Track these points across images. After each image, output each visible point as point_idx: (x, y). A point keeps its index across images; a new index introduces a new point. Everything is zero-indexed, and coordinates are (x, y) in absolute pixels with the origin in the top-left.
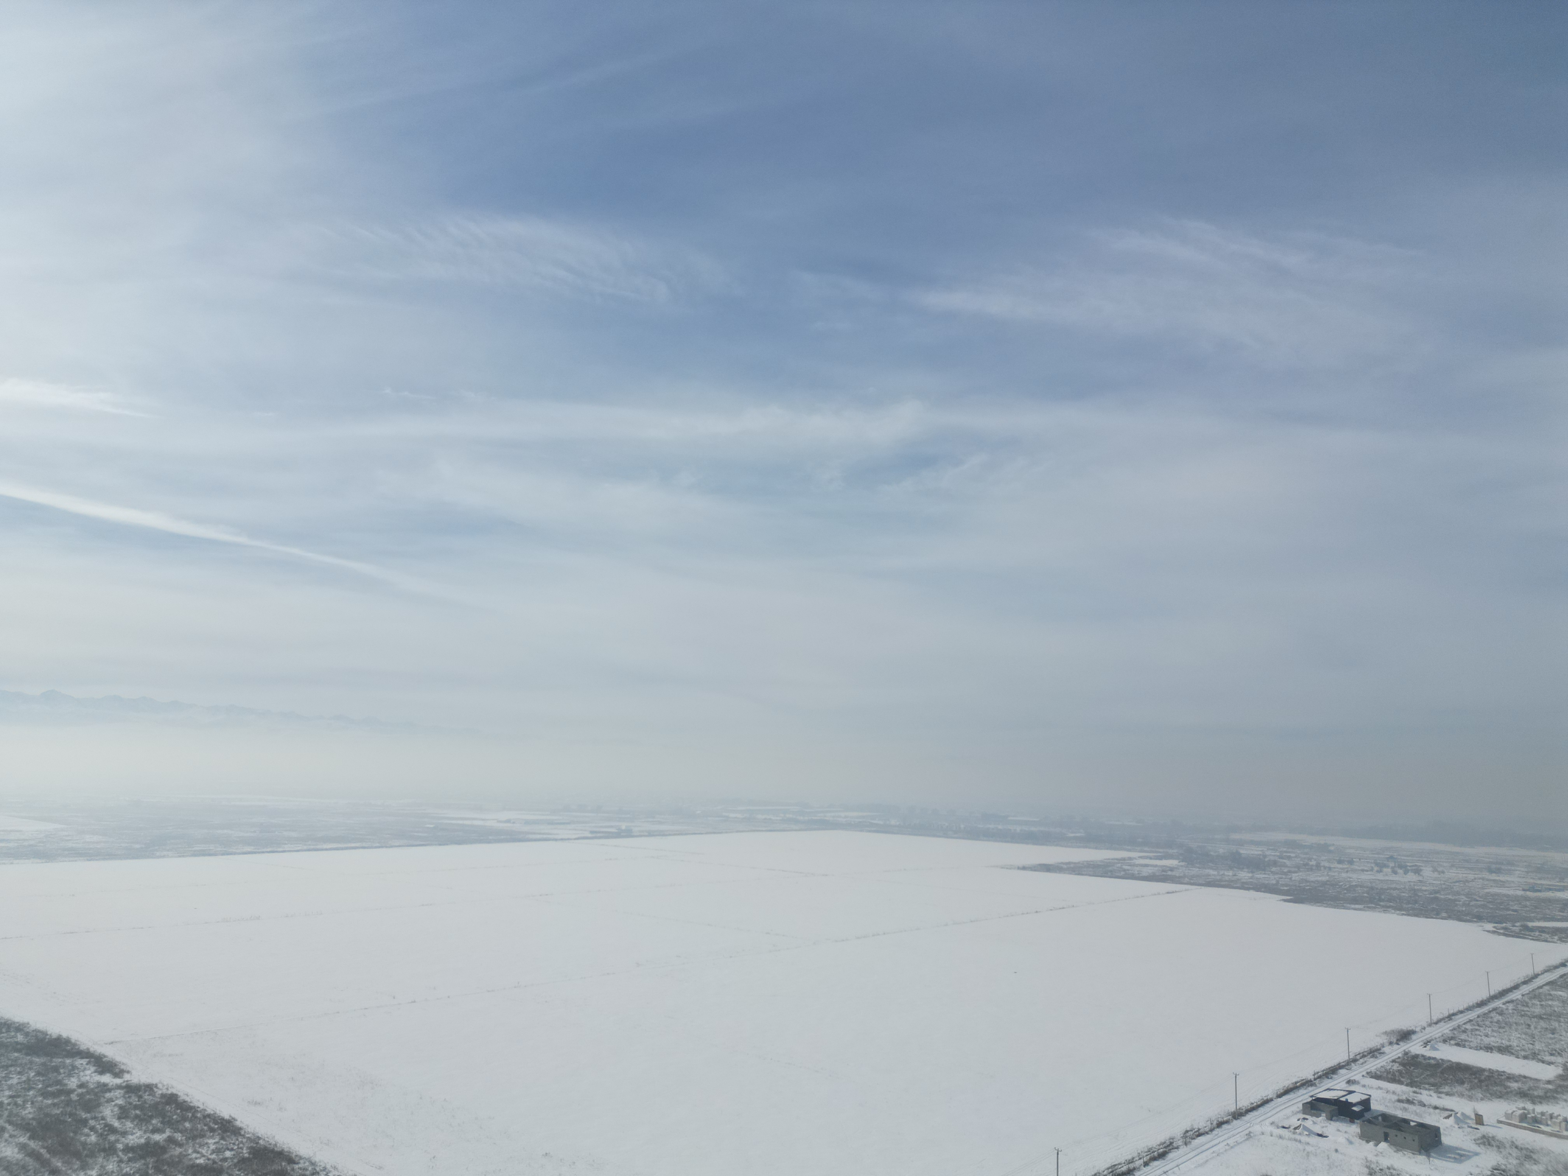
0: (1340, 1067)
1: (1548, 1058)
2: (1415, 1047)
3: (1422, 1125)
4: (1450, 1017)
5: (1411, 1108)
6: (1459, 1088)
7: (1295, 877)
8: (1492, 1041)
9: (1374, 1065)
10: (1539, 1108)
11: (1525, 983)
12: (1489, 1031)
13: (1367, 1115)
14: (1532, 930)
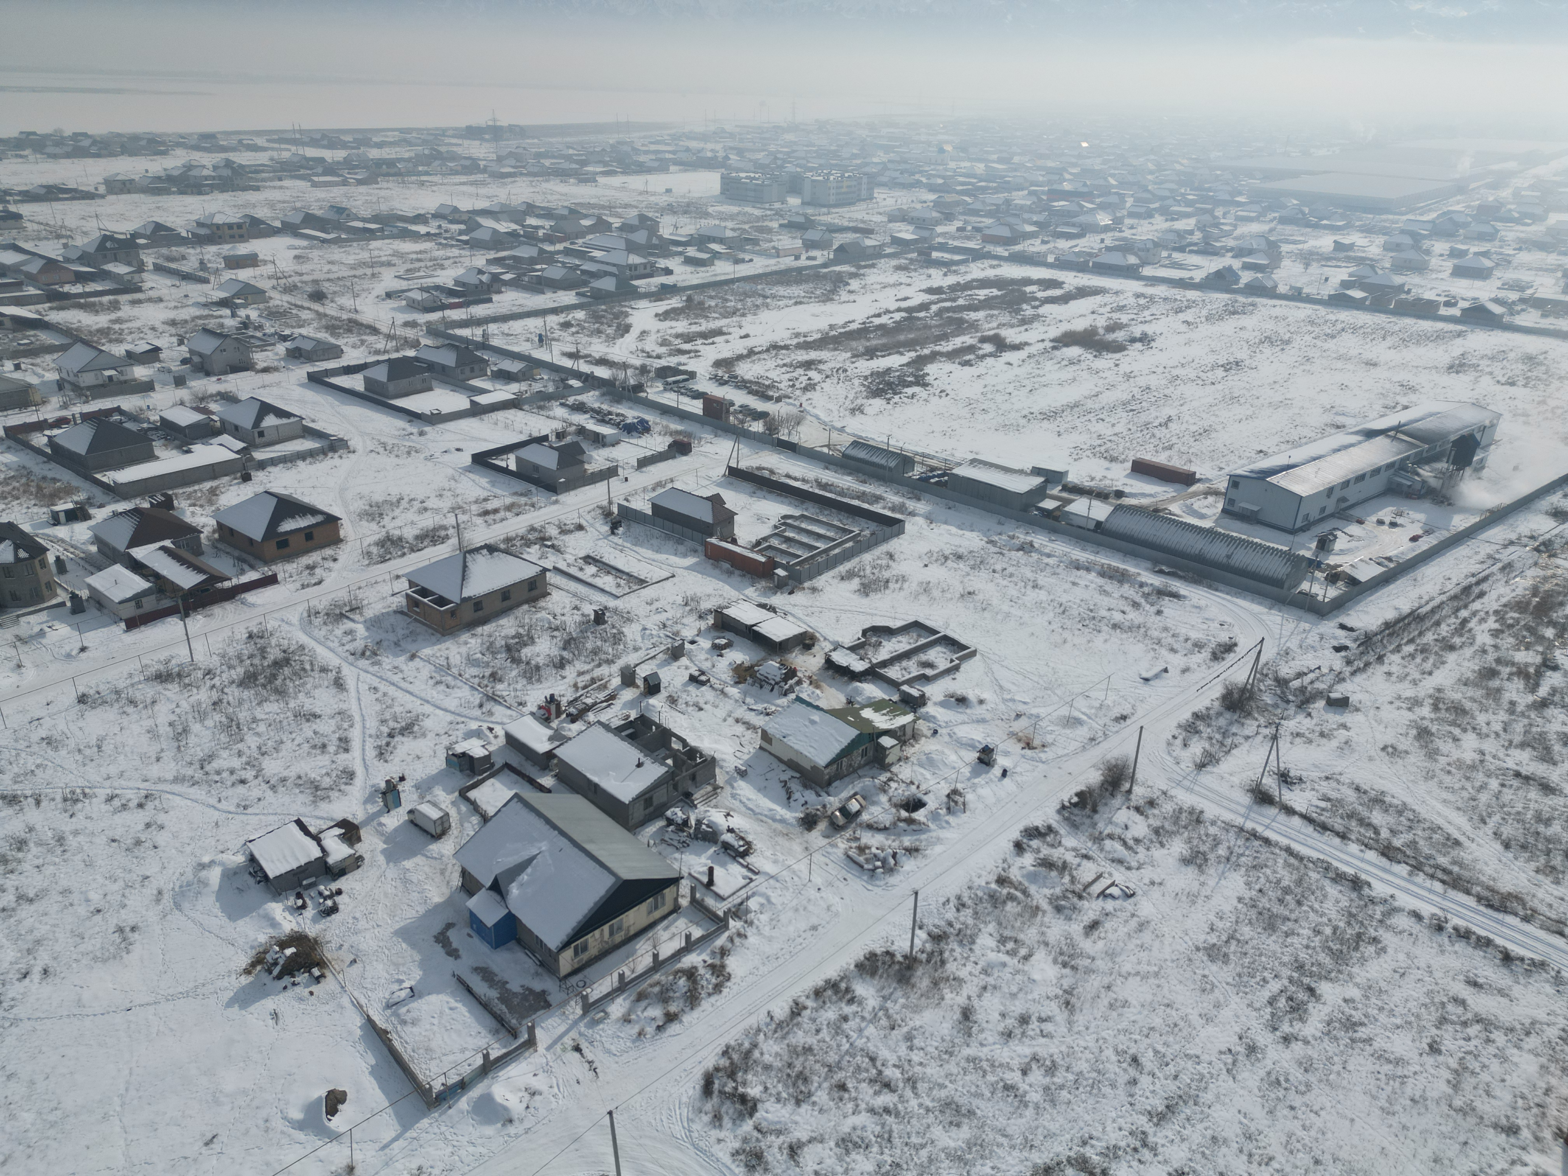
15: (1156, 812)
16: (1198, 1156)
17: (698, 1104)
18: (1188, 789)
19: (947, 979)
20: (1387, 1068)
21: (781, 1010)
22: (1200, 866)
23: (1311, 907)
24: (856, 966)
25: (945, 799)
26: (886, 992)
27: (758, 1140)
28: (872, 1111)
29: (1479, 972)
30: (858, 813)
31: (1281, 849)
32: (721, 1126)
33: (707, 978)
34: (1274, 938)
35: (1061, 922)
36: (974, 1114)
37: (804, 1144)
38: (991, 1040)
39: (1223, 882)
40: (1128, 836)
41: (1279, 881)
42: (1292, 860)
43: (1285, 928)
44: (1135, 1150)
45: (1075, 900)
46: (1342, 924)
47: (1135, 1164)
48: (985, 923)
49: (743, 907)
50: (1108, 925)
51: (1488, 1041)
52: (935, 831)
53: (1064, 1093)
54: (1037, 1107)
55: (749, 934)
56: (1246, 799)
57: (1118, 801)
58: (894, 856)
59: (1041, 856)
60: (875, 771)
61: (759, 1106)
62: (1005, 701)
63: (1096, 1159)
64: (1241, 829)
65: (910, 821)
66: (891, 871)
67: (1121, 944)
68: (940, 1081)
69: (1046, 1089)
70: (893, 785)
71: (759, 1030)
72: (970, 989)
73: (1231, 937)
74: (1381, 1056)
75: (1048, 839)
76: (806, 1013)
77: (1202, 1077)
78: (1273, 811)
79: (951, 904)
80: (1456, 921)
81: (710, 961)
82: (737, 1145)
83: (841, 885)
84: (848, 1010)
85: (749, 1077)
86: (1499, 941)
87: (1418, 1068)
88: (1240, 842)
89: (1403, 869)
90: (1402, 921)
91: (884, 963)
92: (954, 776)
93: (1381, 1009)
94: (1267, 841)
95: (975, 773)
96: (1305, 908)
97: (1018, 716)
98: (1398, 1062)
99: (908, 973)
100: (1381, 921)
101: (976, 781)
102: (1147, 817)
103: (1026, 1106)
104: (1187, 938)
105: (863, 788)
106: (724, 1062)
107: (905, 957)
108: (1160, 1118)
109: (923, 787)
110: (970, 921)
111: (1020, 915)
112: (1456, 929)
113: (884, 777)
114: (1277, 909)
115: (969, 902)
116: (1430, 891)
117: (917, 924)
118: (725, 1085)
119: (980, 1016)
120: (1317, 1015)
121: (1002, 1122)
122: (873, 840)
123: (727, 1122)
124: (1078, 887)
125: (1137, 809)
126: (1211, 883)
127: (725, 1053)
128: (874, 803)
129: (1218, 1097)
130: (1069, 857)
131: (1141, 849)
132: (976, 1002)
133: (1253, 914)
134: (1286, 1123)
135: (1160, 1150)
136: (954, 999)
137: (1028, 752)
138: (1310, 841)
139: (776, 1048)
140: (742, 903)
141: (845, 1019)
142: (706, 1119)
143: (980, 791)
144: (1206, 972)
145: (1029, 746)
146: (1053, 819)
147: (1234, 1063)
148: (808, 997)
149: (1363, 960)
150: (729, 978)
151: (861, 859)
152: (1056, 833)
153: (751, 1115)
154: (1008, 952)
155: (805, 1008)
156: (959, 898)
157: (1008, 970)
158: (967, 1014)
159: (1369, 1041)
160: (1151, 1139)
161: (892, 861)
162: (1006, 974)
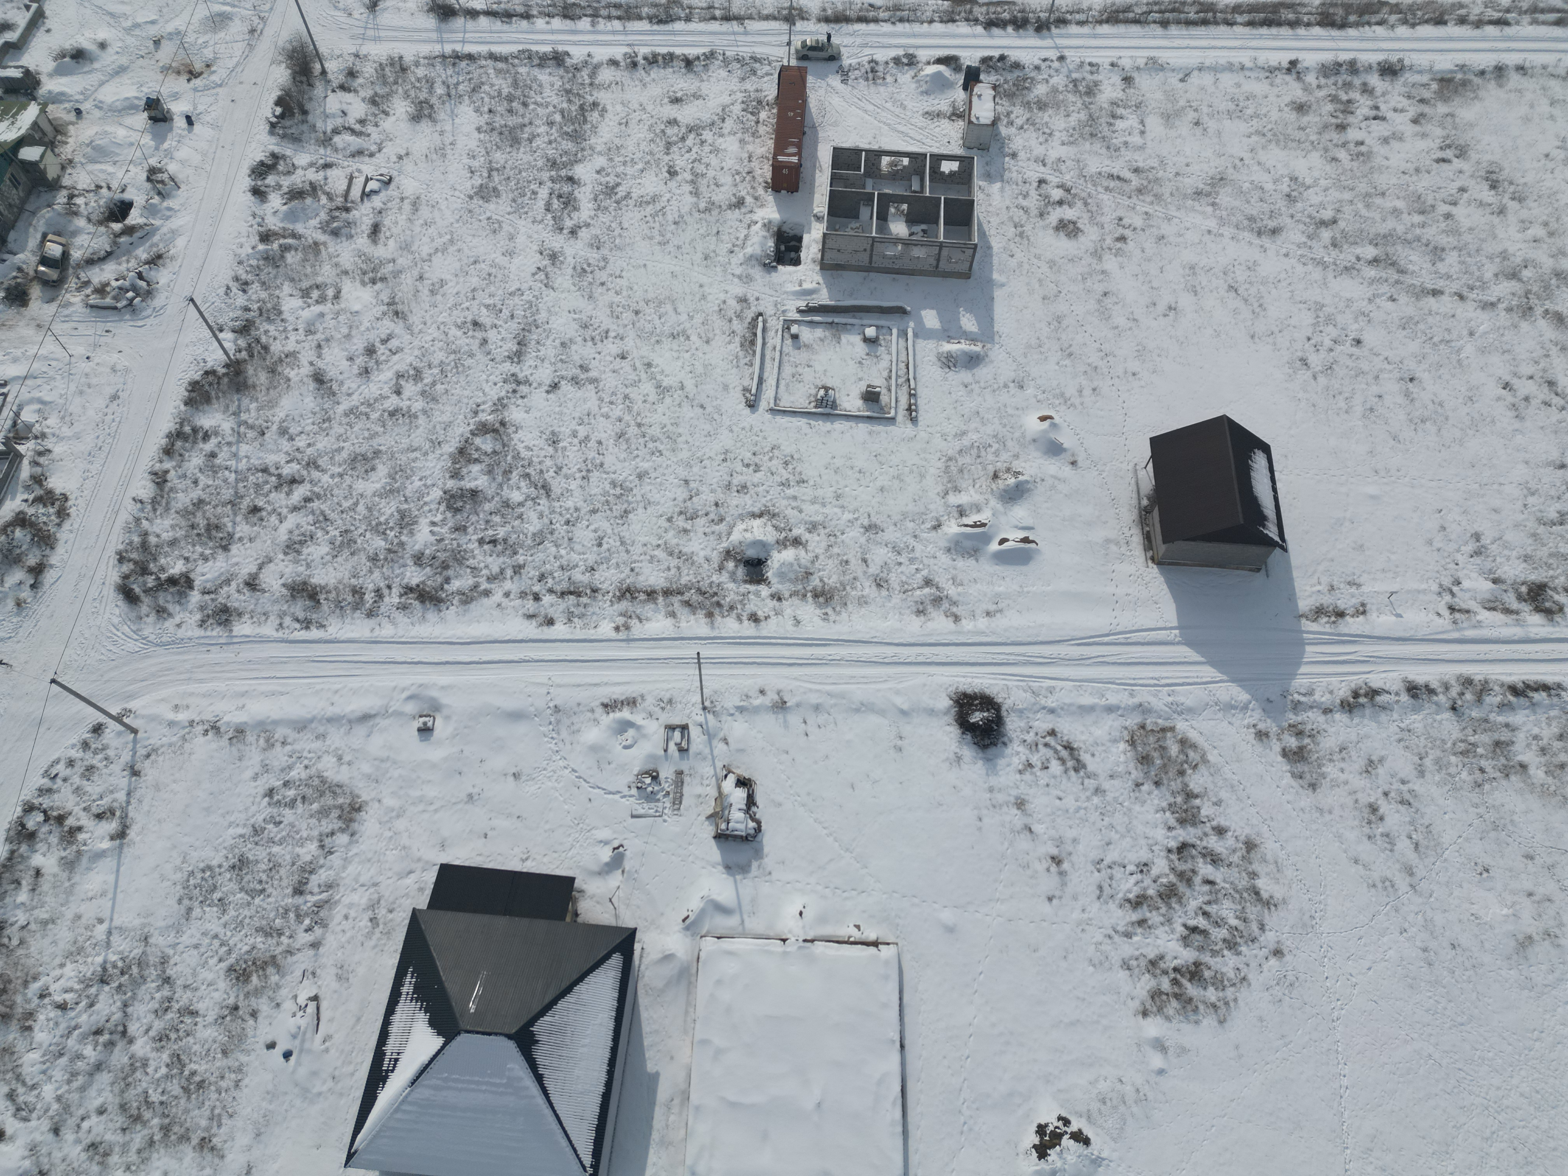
15: (360, 81)
16: (559, 364)
17: (133, 615)
18: (377, 39)
19: (281, 360)
20: (649, 209)
21: (145, 489)
22: (430, 116)
23: (536, 103)
24: (186, 404)
25: (148, 185)
26: (233, 408)
27: (213, 600)
28: (295, 509)
29: (676, 88)
30: (65, 255)
31: (485, 58)
32: (170, 615)
33: (43, 514)
34: (522, 150)
35: (345, 244)
36: (380, 451)
37: (257, 574)
38: (354, 386)
39: (457, 121)
40: (351, 121)
41: (500, 93)
42: (500, 65)
43: (526, 136)
44: (514, 391)
45: (344, 215)
46: (565, 105)
47: (520, 402)
48: (277, 288)
49: (20, 425)
50: (387, 221)
51: (703, 142)
52: (165, 227)
53: (439, 387)
54: (425, 412)
55: (50, 446)
56: (430, 22)
57: (319, 89)
58: (140, 276)
59: (285, 190)
60: (45, 197)
61: (192, 576)
62: (128, 31)
63: (490, 418)
64: (444, 57)
65: (129, 231)
66: (149, 294)
67: (408, 232)
68: (335, 447)
69: (423, 393)
70: (80, 201)
71: (138, 520)
72: (307, 355)
73: (491, 170)
74: (641, 203)
75: (281, 168)
76: (172, 475)
77: (530, 302)
78: (459, 22)
79: (234, 290)
80: (643, 51)
81: (31, 497)
82: (198, 616)
83: (108, 339)
84: (209, 446)
85: (163, 561)
86: (678, 51)
87: (668, 196)
88: (450, 72)
89: (584, 23)
90: (606, 75)
91: (211, 384)
92: (139, 153)
93: (625, 163)
94: (470, 57)
95: (160, 138)
96: (532, 107)
97: (157, 43)
98: (654, 199)
99: (241, 379)
100: (591, 84)
101: (166, 145)
102: (356, 91)
103: (416, 417)
104: (457, 193)
105: (48, 224)
106: (126, 568)
107: (227, 366)
108: (517, 356)
109: (115, 185)
110: (264, 295)
111: (305, 260)
112: (645, 58)
113: (61, 198)
114: (512, 121)
115: (250, 277)
116: (614, 32)
117: (215, 330)
118: (145, 583)
119: (332, 373)
120: (584, 196)
121: (405, 442)
122: (105, 273)
123: (171, 607)
124: (339, 201)
125: (343, 88)
126: (448, 127)
127: (121, 559)
128: (75, 233)
129: (549, 311)
130: (312, 175)
131: (370, 129)
132: (320, 364)
133: (495, 137)
134: (605, 298)
135: (531, 379)
136: (299, 373)
137: (197, 82)
138: (505, 37)
139: (167, 522)
140: (15, 424)
141: (213, 455)
142: (152, 618)
143: (179, 155)
144: (488, 214)
145: (193, 74)
146: (272, 144)
147: (547, 277)
148: (161, 461)
149: (594, 128)
150: (65, 498)
151: (108, 301)
152: (284, 157)
153: (191, 588)
154: (317, 302)
155: (167, 472)
156: (237, 279)
157: (328, 317)
158: (319, 379)
159: (628, 196)
160: (521, 376)
161: (143, 284)
162: (328, 322)
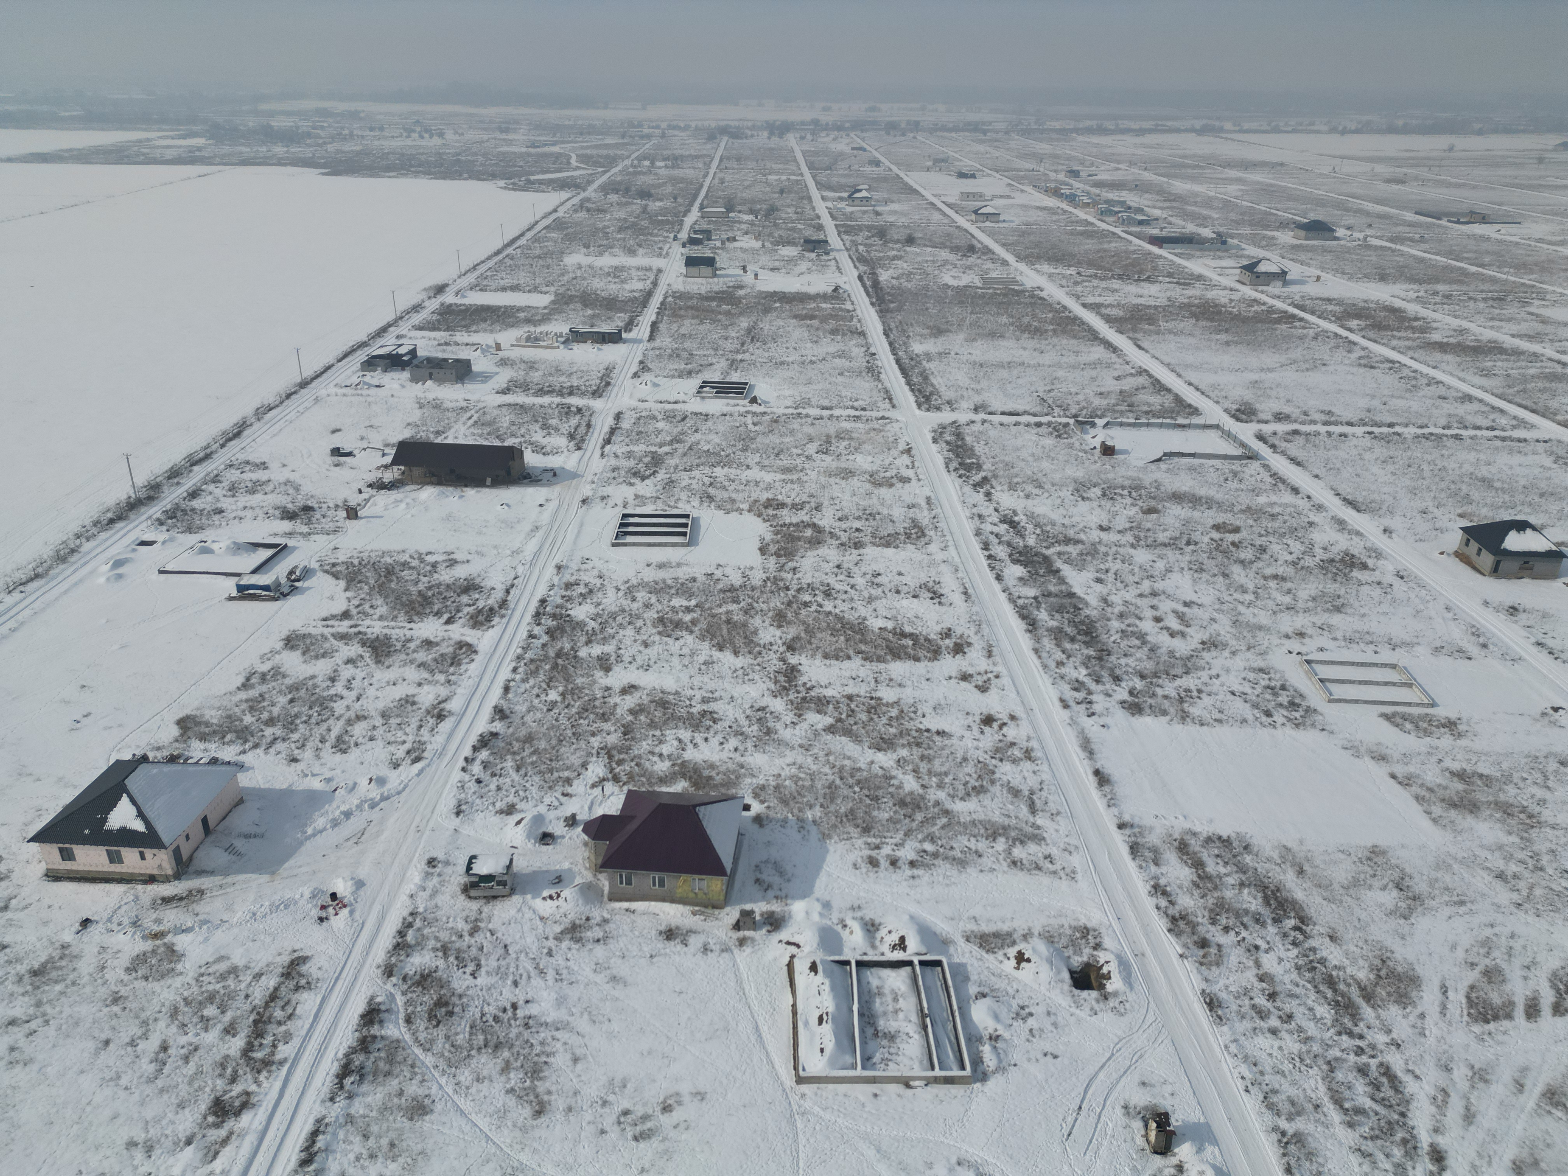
0: (389, 325)
1: (545, 289)
2: (449, 298)
3: (457, 361)
4: (475, 268)
5: (449, 348)
6: (483, 325)
7: (331, 148)
8: (506, 282)
9: (417, 319)
10: (539, 329)
11: (529, 230)
12: (503, 274)
13: (415, 362)
14: (533, 183)
